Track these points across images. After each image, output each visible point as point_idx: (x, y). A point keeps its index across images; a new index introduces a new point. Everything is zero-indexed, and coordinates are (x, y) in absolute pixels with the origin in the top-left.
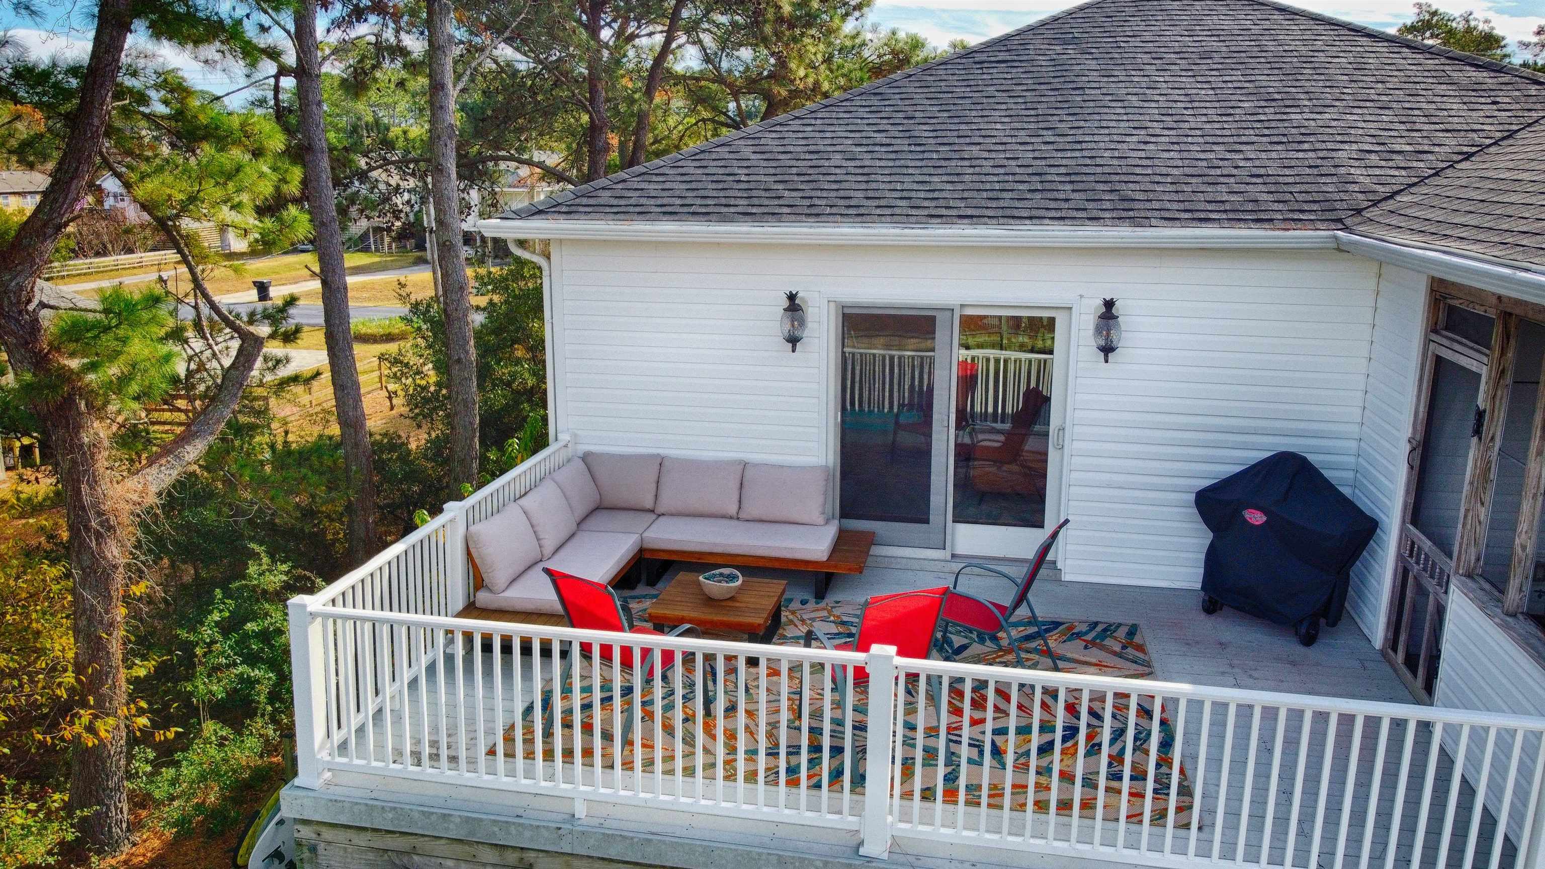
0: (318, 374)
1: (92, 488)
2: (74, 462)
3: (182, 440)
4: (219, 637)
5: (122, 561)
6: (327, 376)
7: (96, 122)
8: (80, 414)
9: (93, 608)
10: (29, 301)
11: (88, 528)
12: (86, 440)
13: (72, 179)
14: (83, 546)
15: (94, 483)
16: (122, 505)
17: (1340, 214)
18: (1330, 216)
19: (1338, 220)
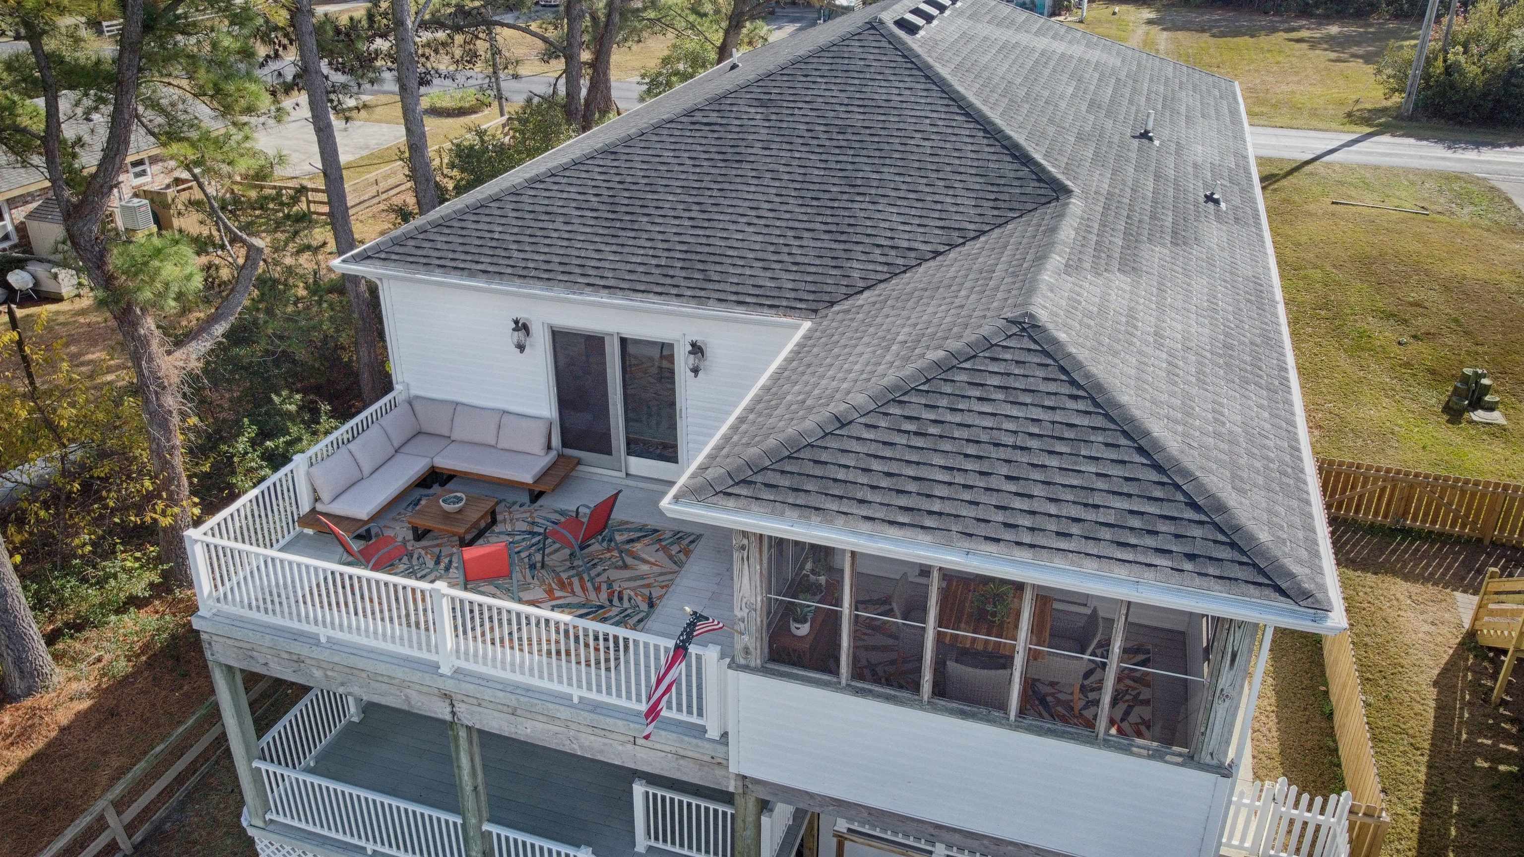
1: (150, 363)
2: (136, 346)
4: (251, 449)
5: (175, 408)
8: (137, 316)
9: (159, 439)
11: (150, 390)
12: (142, 332)
15: (150, 359)
16: (172, 371)
17: (821, 306)
18: (814, 306)
19: (815, 311)
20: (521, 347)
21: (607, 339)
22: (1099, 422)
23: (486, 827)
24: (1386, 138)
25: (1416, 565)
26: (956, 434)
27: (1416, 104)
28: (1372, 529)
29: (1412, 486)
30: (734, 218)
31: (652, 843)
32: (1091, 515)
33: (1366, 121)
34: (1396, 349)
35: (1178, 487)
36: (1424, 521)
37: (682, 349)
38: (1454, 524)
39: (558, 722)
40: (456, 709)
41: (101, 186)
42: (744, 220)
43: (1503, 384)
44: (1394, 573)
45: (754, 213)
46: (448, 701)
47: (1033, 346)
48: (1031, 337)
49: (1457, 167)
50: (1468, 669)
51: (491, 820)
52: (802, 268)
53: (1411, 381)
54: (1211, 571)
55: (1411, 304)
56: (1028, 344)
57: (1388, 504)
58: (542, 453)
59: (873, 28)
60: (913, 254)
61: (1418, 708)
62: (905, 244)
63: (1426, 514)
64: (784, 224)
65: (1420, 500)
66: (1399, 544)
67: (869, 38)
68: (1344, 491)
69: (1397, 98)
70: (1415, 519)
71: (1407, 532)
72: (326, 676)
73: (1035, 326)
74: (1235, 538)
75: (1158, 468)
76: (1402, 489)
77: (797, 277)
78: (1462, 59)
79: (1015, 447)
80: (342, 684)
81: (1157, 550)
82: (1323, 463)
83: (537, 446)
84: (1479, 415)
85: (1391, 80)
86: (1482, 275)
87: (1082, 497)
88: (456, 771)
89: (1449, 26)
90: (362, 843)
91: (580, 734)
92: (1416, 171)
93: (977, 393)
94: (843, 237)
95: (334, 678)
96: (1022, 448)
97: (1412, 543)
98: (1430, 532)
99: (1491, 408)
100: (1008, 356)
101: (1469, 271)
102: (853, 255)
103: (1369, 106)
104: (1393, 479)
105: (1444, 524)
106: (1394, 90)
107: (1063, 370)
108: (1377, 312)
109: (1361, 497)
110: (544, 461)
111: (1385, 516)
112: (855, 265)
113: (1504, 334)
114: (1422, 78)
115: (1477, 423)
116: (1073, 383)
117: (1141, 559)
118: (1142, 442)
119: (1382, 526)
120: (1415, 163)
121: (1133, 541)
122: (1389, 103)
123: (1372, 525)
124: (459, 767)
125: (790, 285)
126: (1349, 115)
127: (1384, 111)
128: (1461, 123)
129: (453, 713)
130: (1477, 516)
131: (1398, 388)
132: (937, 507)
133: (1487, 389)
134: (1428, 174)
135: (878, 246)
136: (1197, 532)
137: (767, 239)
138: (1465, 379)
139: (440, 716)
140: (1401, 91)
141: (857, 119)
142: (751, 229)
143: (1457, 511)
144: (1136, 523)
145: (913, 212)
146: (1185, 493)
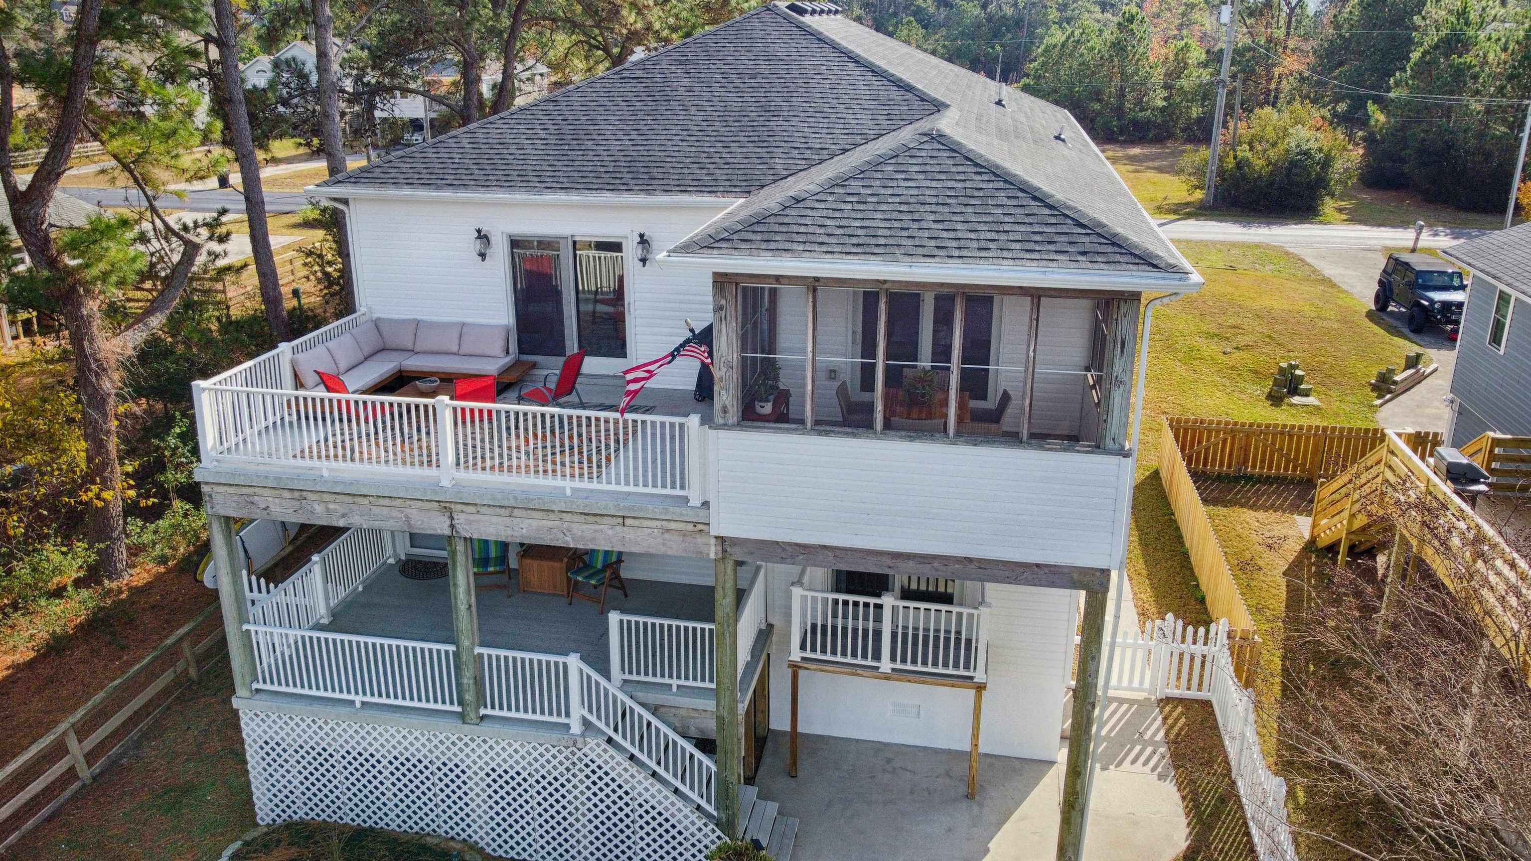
0: (245, 265)
1: (91, 344)
2: (78, 327)
3: (149, 312)
4: (181, 445)
5: (114, 391)
6: (253, 268)
7: (79, 106)
8: (80, 296)
9: (96, 422)
10: (42, 223)
11: (90, 370)
12: (85, 313)
13: (65, 143)
14: (88, 382)
15: (92, 341)
16: (110, 355)
17: (752, 188)
18: (747, 189)
19: (749, 192)
20: (483, 256)
21: (561, 241)
22: (1001, 185)
23: (478, 650)
24: (1192, 222)
25: (1258, 500)
26: (890, 200)
27: (1215, 196)
28: (1219, 478)
29: (1248, 436)
30: (669, 137)
31: (627, 677)
32: (1003, 237)
33: (1175, 212)
34: (1224, 358)
35: (1067, 216)
36: (1262, 468)
37: (630, 244)
38: (1286, 468)
39: (552, 516)
40: (455, 522)
41: (49, 173)
42: (678, 138)
43: (1313, 378)
44: (1242, 506)
45: (685, 133)
46: (448, 514)
47: (941, 147)
48: (939, 142)
49: (1257, 239)
50: (1313, 564)
51: (482, 645)
52: (733, 166)
53: (1238, 379)
54: (1099, 259)
55: (1230, 327)
56: (936, 146)
57: (1231, 455)
58: (503, 354)
59: (769, 9)
60: (825, 152)
61: (1274, 591)
62: (819, 146)
63: (1263, 461)
64: (713, 139)
65: (1257, 448)
66: (1243, 487)
67: (766, 16)
68: (1192, 446)
69: (1199, 195)
70: (1254, 467)
71: (1249, 478)
72: (328, 510)
73: (941, 136)
74: (1115, 240)
75: (1051, 207)
76: (1240, 440)
77: (730, 171)
78: (1249, 155)
79: (937, 204)
80: (343, 516)
81: (1056, 252)
82: (1171, 422)
83: (497, 348)
84: (1296, 400)
85: (1192, 178)
86: (1286, 307)
87: (995, 227)
88: (452, 589)
89: (1236, 129)
90: (352, 697)
91: (573, 525)
92: (1222, 243)
93: (903, 176)
94: (765, 144)
95: (336, 511)
96: (943, 204)
97: (1253, 486)
98: (1268, 477)
99: (1306, 394)
100: (923, 154)
101: (1276, 305)
102: (774, 155)
103: (1176, 202)
104: (1232, 430)
105: (1278, 467)
106: (1196, 187)
107: (967, 158)
108: (1200, 334)
109: (1207, 450)
110: (506, 361)
111: (1229, 467)
112: (777, 161)
113: (1310, 344)
114: (1218, 175)
115: (1296, 405)
116: (976, 165)
117: (1046, 257)
118: (1036, 194)
119: (1228, 475)
120: (1220, 237)
121: (1037, 248)
122: (1190, 199)
123: (1219, 476)
124: (455, 585)
125: (724, 177)
126: (1159, 208)
127: (1187, 204)
128: (1254, 210)
129: (452, 526)
130: (1305, 458)
131: (1228, 384)
132: (882, 241)
133: (1301, 379)
134: (1234, 245)
135: (795, 148)
136: (1086, 239)
137: (700, 149)
138: (1282, 371)
139: (439, 532)
140: (1202, 188)
141: (764, 68)
142: (685, 144)
143: (1288, 454)
144: (1038, 238)
145: (821, 125)
146: (1072, 219)
